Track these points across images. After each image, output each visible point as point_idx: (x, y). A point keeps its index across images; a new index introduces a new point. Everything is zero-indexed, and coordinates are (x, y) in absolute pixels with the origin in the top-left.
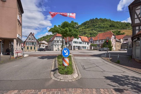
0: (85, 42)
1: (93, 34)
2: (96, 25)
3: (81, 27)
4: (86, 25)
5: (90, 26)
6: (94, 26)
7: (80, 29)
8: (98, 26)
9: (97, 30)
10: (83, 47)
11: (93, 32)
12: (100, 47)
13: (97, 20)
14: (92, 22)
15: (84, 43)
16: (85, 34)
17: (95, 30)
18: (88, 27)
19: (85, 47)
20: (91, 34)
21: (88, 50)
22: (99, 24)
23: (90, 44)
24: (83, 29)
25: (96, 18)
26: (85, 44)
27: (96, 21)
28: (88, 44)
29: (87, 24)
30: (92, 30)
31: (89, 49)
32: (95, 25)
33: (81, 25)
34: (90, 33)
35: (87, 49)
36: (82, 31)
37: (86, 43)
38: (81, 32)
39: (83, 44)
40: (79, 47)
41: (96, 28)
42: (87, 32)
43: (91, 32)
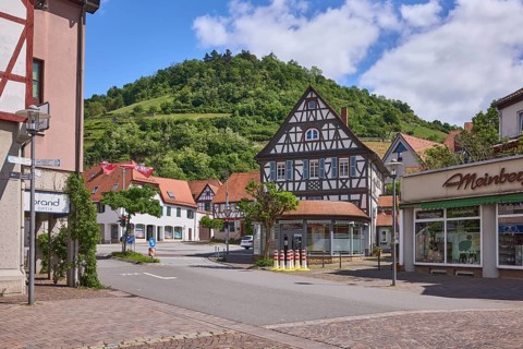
0: (179, 206)
1: (224, 148)
2: (245, 95)
3: (155, 93)
4: (187, 89)
5: (210, 100)
6: (235, 101)
7: (145, 105)
8: (251, 103)
9: (247, 130)
10: (169, 229)
11: (225, 138)
12: (237, 231)
13: (247, 67)
14: (223, 74)
15: (174, 211)
16: (179, 147)
17: (236, 128)
18: (196, 103)
19: (179, 229)
20: (213, 149)
21: (191, 242)
22: (258, 94)
23: (199, 216)
24: (165, 110)
25: (245, 55)
26: (179, 215)
27: (243, 74)
28: (190, 215)
29: (194, 80)
30: (220, 124)
31: (196, 238)
32: (237, 95)
33: (154, 81)
34: (210, 144)
35: (187, 239)
36: (164, 126)
37: (184, 212)
38: (155, 126)
39: (169, 214)
40: (150, 227)
41: (242, 113)
42: (191, 132)
43: (214, 134)
